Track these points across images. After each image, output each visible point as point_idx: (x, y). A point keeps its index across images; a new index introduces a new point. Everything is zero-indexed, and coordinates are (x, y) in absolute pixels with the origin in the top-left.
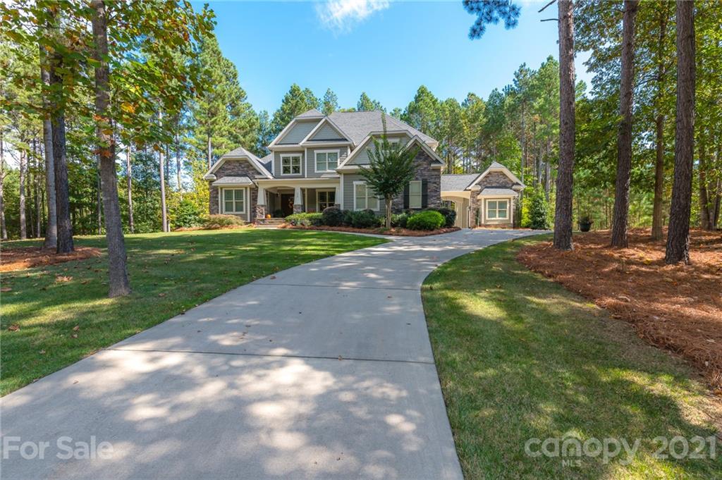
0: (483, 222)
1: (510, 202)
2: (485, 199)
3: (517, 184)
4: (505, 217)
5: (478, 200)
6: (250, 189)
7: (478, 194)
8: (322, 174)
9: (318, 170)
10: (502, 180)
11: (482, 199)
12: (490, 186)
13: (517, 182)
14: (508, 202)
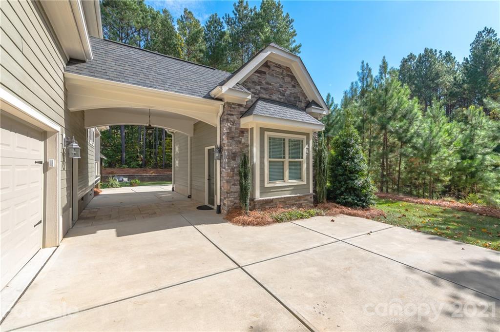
0: (258, 197)
1: (308, 143)
2: (262, 130)
3: (315, 103)
4: (300, 178)
5: (243, 132)
7: (243, 115)
10: (290, 89)
11: (252, 129)
12: (267, 97)
13: (313, 101)
14: (305, 142)
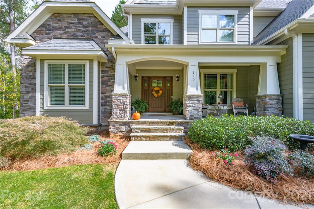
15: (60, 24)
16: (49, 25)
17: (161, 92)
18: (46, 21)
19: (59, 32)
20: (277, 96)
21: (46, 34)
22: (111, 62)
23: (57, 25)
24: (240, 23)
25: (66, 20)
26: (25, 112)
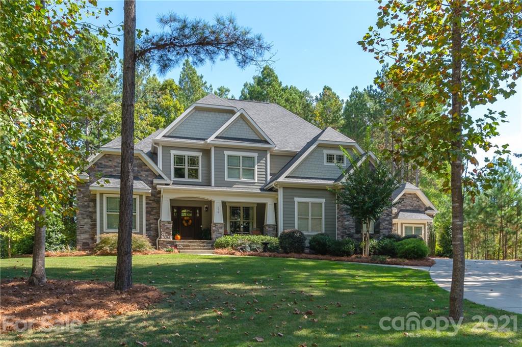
1: (425, 228)
2: (402, 224)
3: (430, 209)
6: (147, 198)
8: (235, 183)
9: (229, 177)
10: (416, 204)
11: (397, 224)
12: (404, 209)
13: (429, 207)
14: (423, 228)
15: (110, 163)
16: (101, 163)
17: (190, 221)
18: (99, 160)
19: (110, 170)
20: (274, 225)
21: (99, 171)
22: (154, 196)
23: (107, 164)
24: (259, 164)
25: (116, 161)
26: (81, 235)
